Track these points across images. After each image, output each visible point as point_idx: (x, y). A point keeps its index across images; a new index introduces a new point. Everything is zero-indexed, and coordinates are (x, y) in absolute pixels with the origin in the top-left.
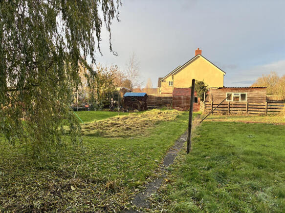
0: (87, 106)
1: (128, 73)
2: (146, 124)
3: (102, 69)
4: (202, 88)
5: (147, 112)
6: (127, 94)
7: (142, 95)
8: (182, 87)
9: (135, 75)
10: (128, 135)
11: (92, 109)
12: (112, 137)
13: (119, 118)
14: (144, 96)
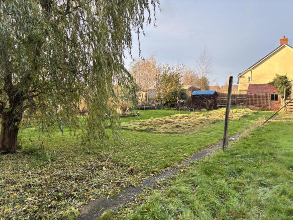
0: (154, 105)
1: (199, 70)
2: (201, 123)
3: (169, 69)
4: (285, 84)
5: (214, 111)
6: (195, 93)
7: (211, 94)
8: (258, 83)
9: (207, 72)
10: (175, 132)
11: (158, 108)
12: (159, 133)
13: (177, 117)
14: (213, 93)
